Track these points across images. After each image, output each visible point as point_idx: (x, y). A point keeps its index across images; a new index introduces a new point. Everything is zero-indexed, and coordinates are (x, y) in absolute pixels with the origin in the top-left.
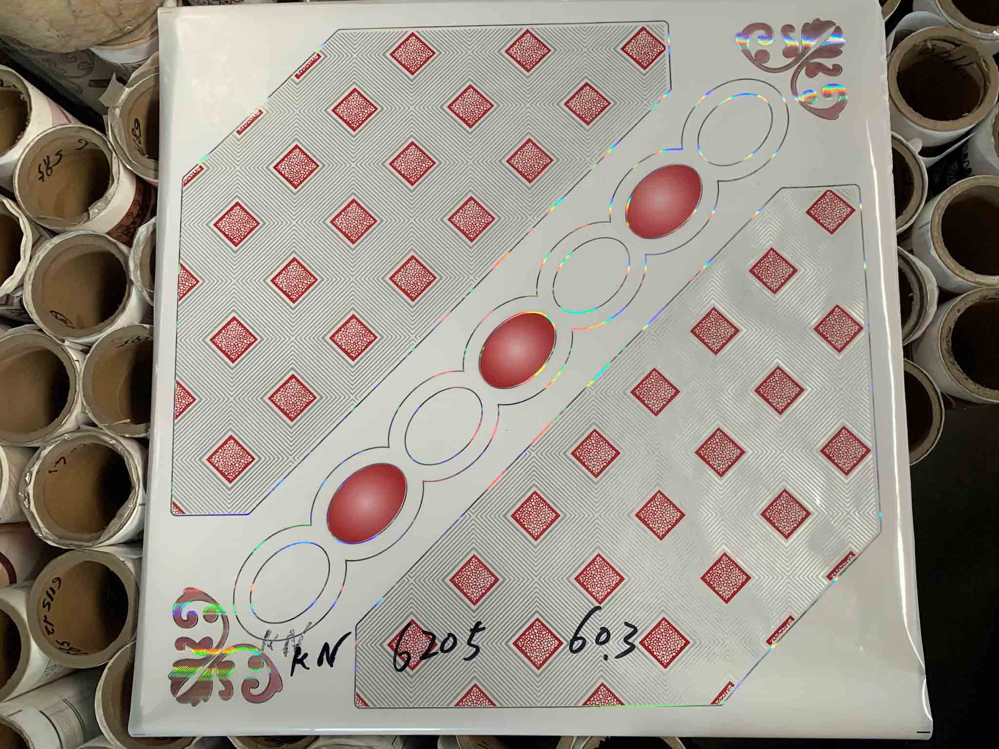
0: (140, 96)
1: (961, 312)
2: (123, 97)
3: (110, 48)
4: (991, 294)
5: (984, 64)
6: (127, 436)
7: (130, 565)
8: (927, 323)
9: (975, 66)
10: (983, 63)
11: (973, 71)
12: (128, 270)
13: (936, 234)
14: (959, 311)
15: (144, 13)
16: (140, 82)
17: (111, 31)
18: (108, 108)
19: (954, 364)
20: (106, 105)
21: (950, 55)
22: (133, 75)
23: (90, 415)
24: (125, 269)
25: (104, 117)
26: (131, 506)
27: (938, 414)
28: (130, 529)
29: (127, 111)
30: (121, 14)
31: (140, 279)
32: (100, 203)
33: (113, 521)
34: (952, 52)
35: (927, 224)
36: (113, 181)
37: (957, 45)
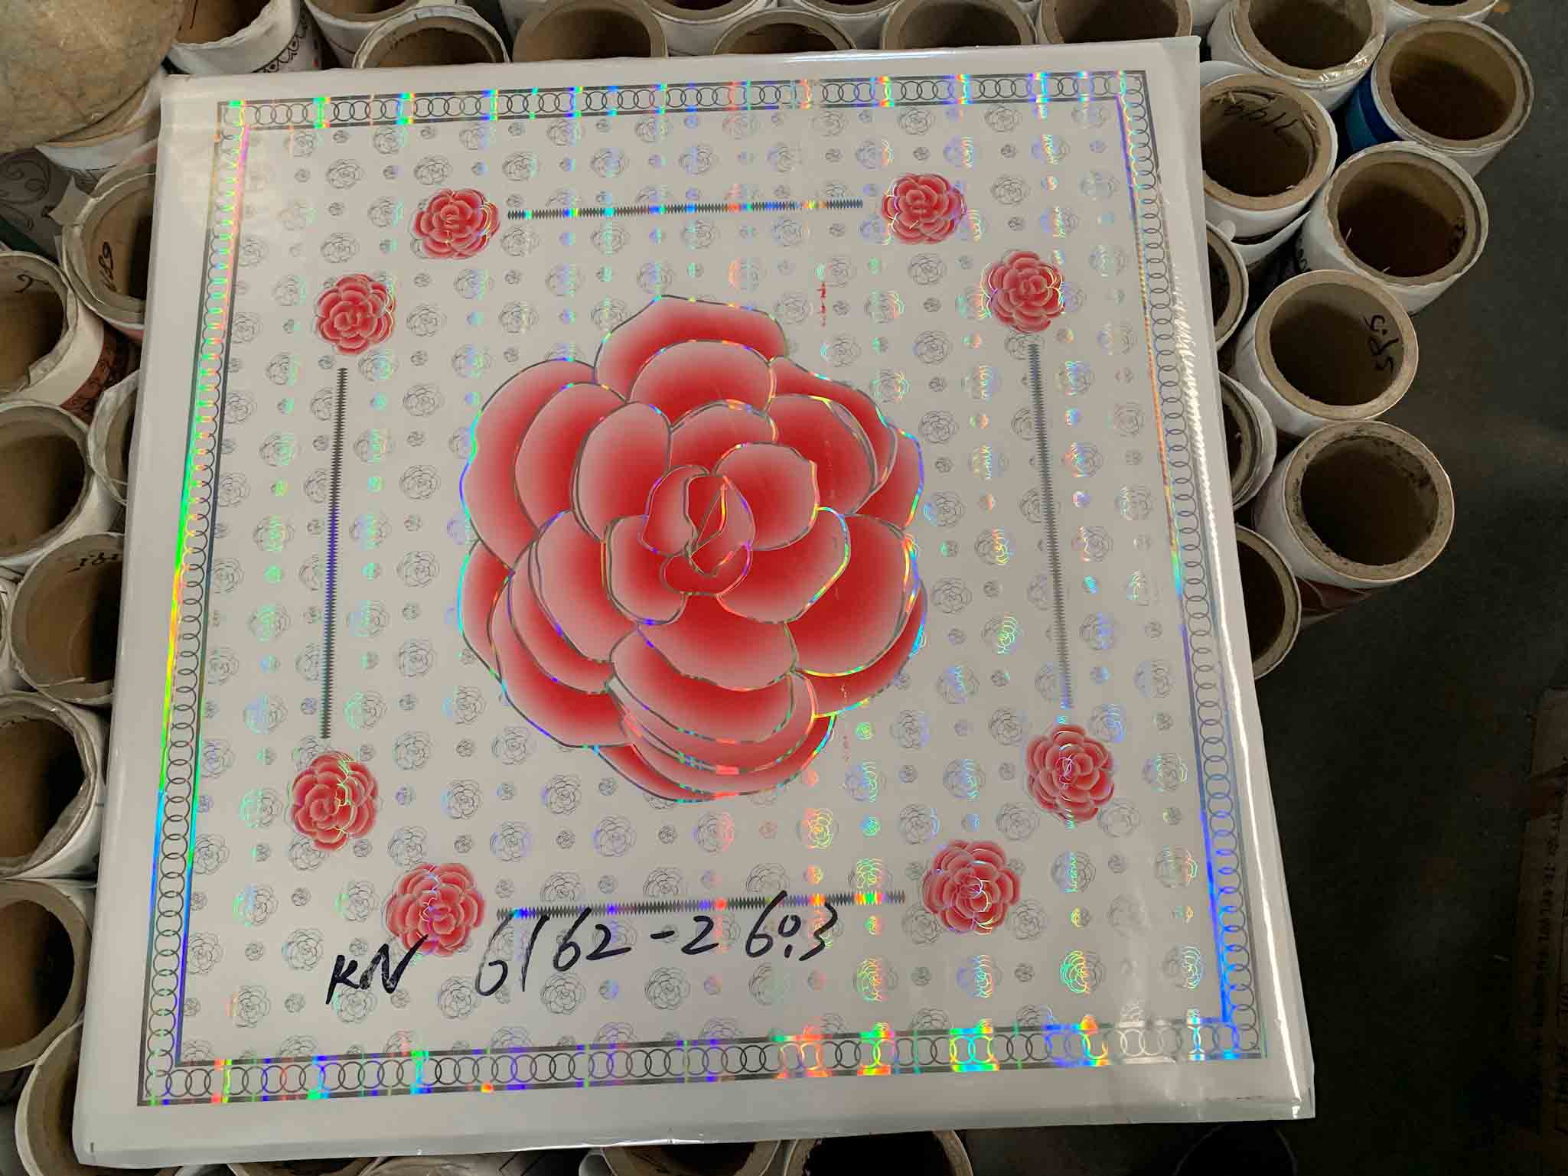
0: (111, 209)
1: (1310, 459)
2: (86, 210)
3: (66, 144)
4: (1350, 430)
5: (1309, 120)
6: (79, 700)
7: (79, 903)
8: (1265, 479)
9: (1299, 125)
10: (1307, 118)
11: (1298, 132)
12: (86, 452)
13: (1263, 352)
14: (1307, 457)
15: (119, 92)
16: (113, 189)
17: (68, 119)
18: (62, 227)
19: (1305, 530)
20: (60, 222)
21: (1266, 114)
22: (101, 182)
23: (22, 671)
24: (82, 455)
25: (56, 238)
26: (83, 807)
27: (1292, 600)
28: (80, 845)
29: (93, 228)
30: (84, 94)
31: (105, 466)
32: (47, 361)
33: (53, 830)
34: (1267, 111)
35: (1251, 339)
36: (68, 328)
37: (1270, 98)
